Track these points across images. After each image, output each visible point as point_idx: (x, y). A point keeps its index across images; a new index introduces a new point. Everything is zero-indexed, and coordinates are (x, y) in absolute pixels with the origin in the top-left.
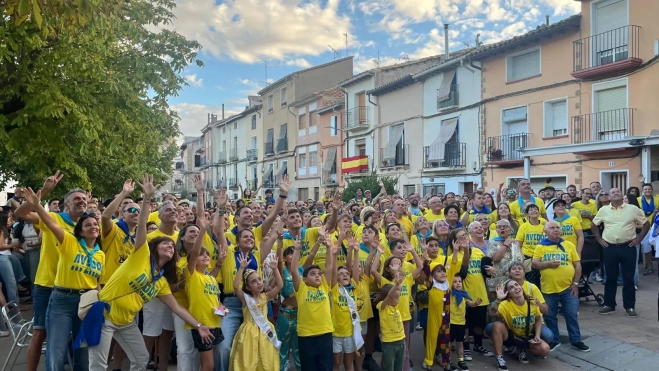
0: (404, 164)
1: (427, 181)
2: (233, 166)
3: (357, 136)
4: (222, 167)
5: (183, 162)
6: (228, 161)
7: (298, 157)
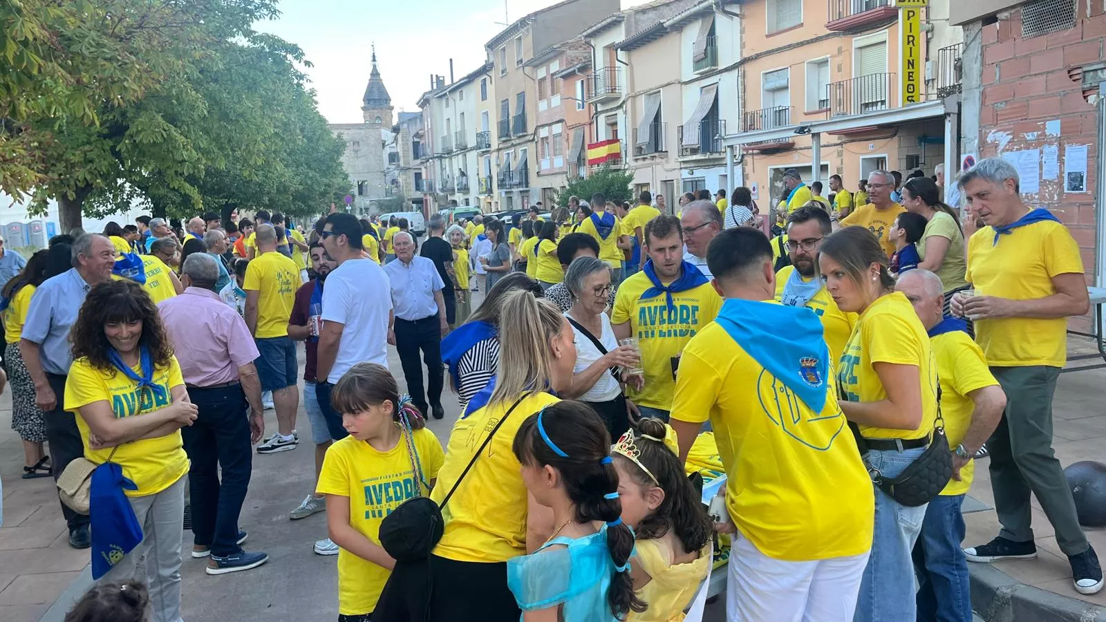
0: (661, 151)
1: (685, 174)
2: (460, 156)
3: (607, 111)
4: (447, 160)
5: (398, 153)
6: (454, 150)
7: (540, 143)
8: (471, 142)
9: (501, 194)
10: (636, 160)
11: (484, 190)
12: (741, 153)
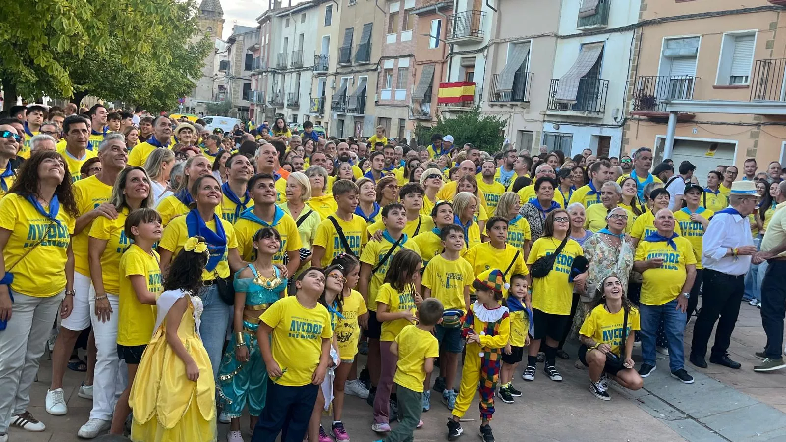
0: (522, 100)
1: (549, 128)
2: (294, 74)
3: (464, 53)
4: (280, 75)
5: (229, 62)
6: (289, 67)
7: (382, 74)
8: (309, 62)
9: (332, 116)
10: (492, 106)
11: (316, 110)
12: (624, 117)
